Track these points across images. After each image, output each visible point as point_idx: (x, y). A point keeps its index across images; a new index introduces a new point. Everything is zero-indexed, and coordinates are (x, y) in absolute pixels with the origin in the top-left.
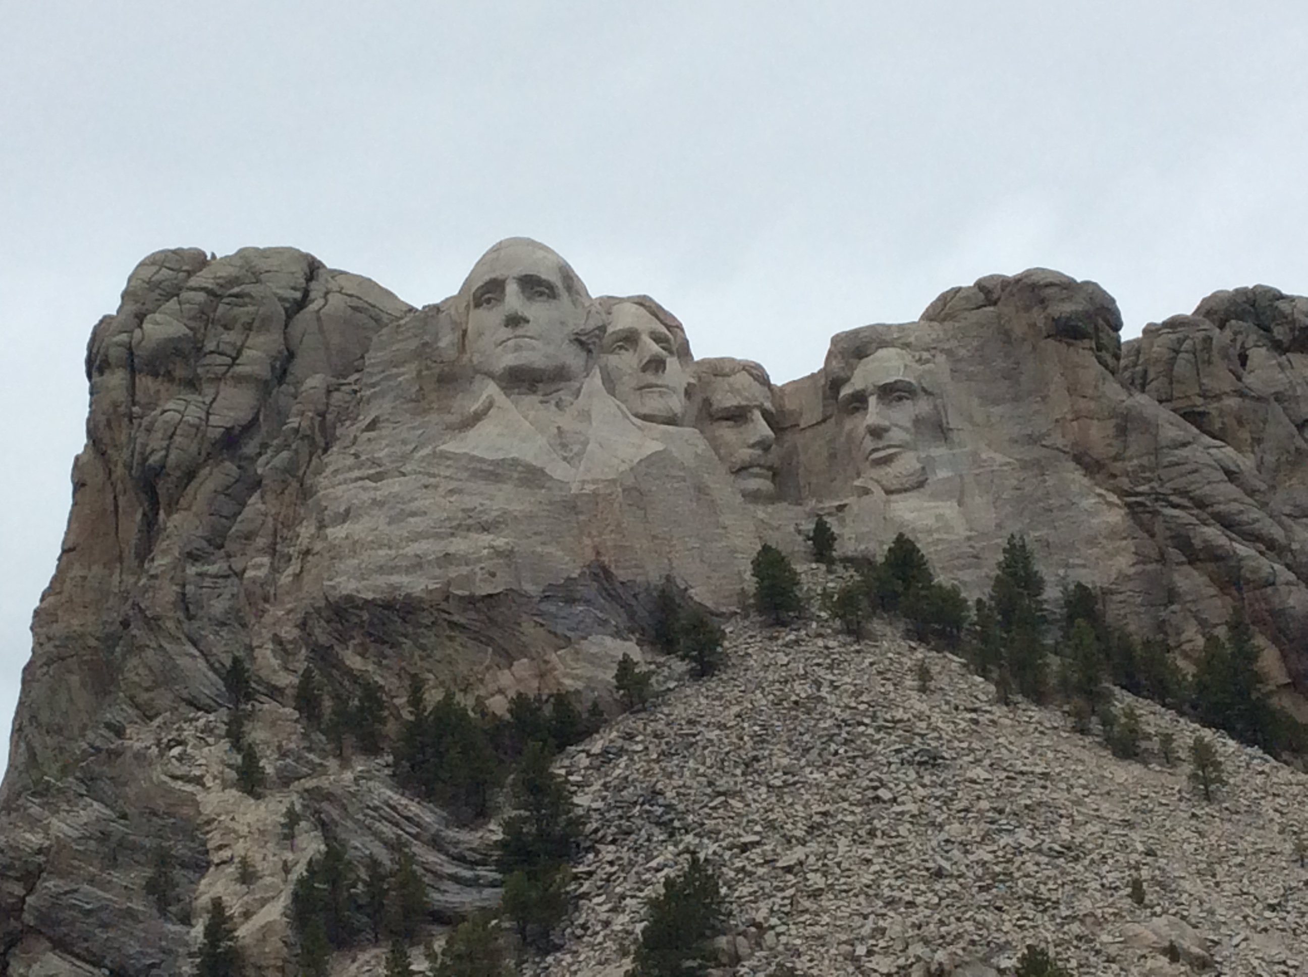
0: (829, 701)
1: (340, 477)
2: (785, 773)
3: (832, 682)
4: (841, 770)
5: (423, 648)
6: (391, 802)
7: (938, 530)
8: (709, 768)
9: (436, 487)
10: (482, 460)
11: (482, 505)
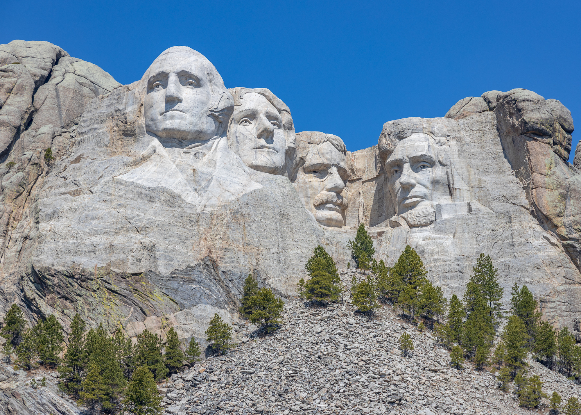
0: (341, 359)
1: (53, 191)
2: (303, 402)
3: (346, 346)
4: (339, 403)
5: (89, 304)
6: (53, 401)
7: (437, 253)
8: (255, 395)
9: (111, 202)
10: (142, 187)
11: (138, 215)
